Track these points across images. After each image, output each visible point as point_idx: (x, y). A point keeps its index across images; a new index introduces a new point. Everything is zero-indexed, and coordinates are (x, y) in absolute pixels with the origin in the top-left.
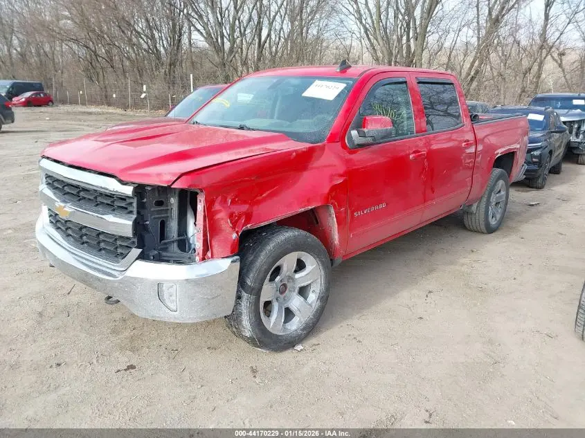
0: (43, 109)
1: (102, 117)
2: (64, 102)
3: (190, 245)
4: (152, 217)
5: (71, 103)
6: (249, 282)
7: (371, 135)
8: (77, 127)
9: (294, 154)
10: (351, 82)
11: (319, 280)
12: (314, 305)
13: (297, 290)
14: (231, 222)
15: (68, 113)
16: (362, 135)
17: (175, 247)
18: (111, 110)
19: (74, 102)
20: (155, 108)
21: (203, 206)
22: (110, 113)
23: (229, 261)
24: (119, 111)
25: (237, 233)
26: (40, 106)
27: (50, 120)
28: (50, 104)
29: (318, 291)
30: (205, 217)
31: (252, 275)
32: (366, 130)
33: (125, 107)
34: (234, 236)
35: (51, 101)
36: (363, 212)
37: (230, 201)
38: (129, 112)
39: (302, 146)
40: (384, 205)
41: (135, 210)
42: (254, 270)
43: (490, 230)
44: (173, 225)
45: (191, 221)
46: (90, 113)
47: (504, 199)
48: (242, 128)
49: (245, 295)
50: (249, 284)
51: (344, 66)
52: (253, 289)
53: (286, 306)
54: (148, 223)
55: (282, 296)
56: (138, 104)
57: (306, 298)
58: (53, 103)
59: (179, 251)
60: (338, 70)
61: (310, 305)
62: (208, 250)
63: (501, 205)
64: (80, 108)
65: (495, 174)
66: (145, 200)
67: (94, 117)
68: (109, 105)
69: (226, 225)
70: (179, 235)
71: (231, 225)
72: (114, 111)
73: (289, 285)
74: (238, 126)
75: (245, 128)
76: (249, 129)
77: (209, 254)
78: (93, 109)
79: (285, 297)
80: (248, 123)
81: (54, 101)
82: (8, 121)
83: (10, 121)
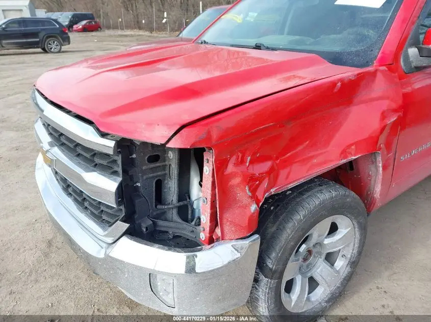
0: (94, 33)
1: (134, 38)
2: (108, 28)
3: (193, 210)
4: (145, 177)
5: (113, 28)
6: (270, 264)
8: (116, 46)
9: (339, 84)
11: (352, 244)
12: (342, 272)
13: (323, 256)
14: (249, 190)
15: (111, 36)
16: (426, 54)
17: (174, 215)
18: (141, 33)
19: (115, 27)
20: (173, 30)
21: (211, 168)
22: (140, 35)
24: (147, 33)
25: (258, 203)
26: (92, 31)
27: (97, 41)
28: (99, 29)
29: (349, 256)
30: (213, 183)
31: (274, 255)
33: (151, 30)
34: (254, 208)
35: (100, 27)
36: (410, 154)
37: (249, 158)
38: (155, 34)
39: (348, 73)
41: (120, 170)
42: (278, 248)
44: (172, 187)
45: (195, 180)
46: (126, 36)
48: (258, 47)
49: (264, 280)
50: (271, 266)
52: (275, 271)
53: (309, 275)
54: (139, 184)
56: (161, 28)
57: (332, 265)
58: (101, 29)
59: (179, 220)
61: (338, 272)
62: (216, 225)
64: (120, 32)
66: (134, 156)
67: (129, 39)
68: (140, 28)
69: (243, 194)
70: (180, 200)
71: (250, 194)
72: (143, 34)
73: (315, 250)
74: (254, 45)
75: (262, 47)
76: (268, 48)
77: (218, 231)
78: (128, 32)
79: (309, 264)
80: (266, 41)
81: (102, 27)
82: (65, 43)
83: (67, 43)
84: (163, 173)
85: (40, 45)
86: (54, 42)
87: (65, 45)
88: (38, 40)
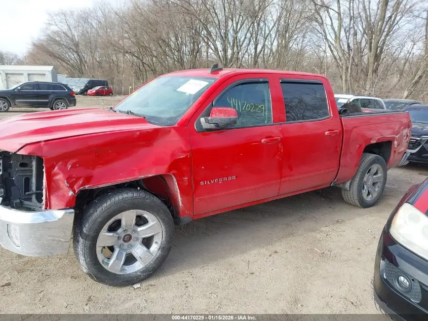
2: (120, 93)
4: (17, 175)
5: (124, 94)
7: (214, 121)
10: (213, 81)
11: (161, 234)
12: (155, 254)
13: (140, 240)
14: (68, 183)
16: (207, 121)
17: (34, 198)
19: (126, 93)
23: (63, 212)
25: (74, 191)
28: (111, 94)
29: (160, 243)
31: (87, 225)
32: (210, 118)
34: (71, 193)
36: (210, 182)
37: (70, 166)
40: (234, 178)
41: (1, 168)
43: (365, 205)
44: (33, 182)
47: (382, 180)
48: (128, 113)
49: (81, 240)
50: (85, 232)
51: (215, 69)
52: (88, 236)
53: (128, 252)
54: (14, 178)
55: (126, 244)
57: (148, 248)
60: (210, 72)
61: (152, 254)
63: (379, 185)
65: (369, 159)
69: (64, 185)
70: (36, 190)
71: (68, 185)
73: (133, 236)
75: (130, 113)
76: (132, 113)
79: (129, 244)
81: (113, 93)
82: (71, 105)
83: (73, 105)
84: (30, 174)
85: (49, 105)
86: (61, 104)
87: (71, 106)
88: (47, 101)
